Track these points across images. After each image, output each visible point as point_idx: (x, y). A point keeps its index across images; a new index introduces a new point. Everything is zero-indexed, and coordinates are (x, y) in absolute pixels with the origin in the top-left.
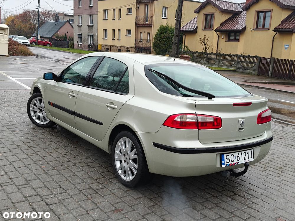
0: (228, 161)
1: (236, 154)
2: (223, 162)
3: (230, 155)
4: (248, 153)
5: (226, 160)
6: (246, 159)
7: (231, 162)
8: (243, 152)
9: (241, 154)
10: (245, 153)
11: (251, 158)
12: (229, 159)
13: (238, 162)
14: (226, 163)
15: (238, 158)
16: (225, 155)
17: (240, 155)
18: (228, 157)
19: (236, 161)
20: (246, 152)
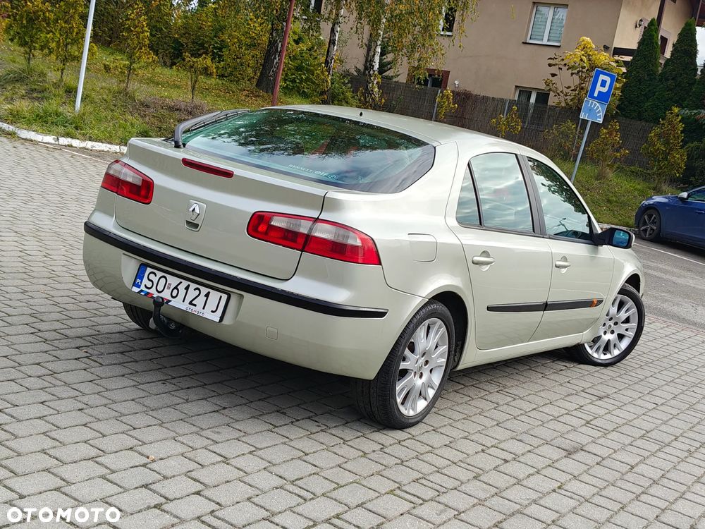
0: (149, 284)
1: (173, 281)
2: (138, 281)
3: (159, 274)
4: (207, 295)
5: (145, 281)
6: (195, 305)
7: (153, 291)
8: (193, 286)
9: (187, 288)
10: (197, 292)
11: (212, 312)
12: (152, 281)
13: (170, 298)
14: (143, 287)
15: (175, 291)
16: (149, 270)
17: (182, 288)
18: (152, 277)
19: (166, 295)
20: (204, 290)
